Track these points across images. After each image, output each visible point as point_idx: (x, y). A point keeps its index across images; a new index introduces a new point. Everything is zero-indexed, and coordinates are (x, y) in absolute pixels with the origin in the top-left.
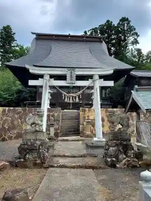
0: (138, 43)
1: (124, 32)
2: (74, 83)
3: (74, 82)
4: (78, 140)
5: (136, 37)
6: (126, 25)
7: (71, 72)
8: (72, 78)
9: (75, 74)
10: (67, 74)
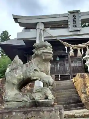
2: (79, 31)
3: (78, 29)
7: (74, 15)
8: (75, 23)
9: (80, 17)
10: (69, 18)
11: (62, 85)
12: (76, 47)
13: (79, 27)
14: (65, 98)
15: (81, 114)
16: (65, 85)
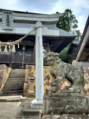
0: (78, 27)
1: (68, 19)
2: (12, 30)
4: (18, 101)
5: (76, 23)
6: (69, 14)
7: (8, 16)
8: (9, 23)
9: (13, 18)
10: (3, 17)
11: (18, 74)
12: (4, 44)
13: (11, 27)
14: (12, 85)
15: (12, 99)
16: (20, 74)
